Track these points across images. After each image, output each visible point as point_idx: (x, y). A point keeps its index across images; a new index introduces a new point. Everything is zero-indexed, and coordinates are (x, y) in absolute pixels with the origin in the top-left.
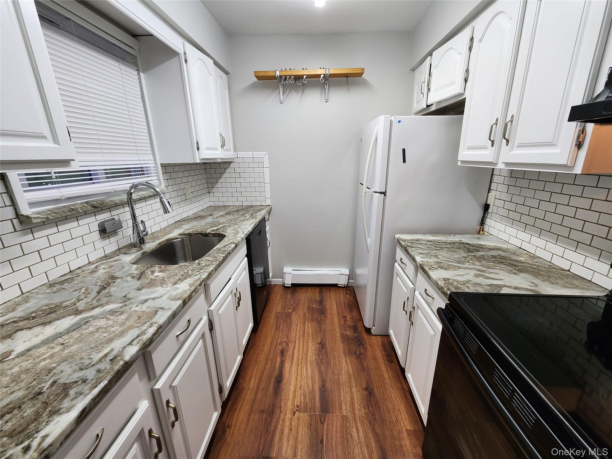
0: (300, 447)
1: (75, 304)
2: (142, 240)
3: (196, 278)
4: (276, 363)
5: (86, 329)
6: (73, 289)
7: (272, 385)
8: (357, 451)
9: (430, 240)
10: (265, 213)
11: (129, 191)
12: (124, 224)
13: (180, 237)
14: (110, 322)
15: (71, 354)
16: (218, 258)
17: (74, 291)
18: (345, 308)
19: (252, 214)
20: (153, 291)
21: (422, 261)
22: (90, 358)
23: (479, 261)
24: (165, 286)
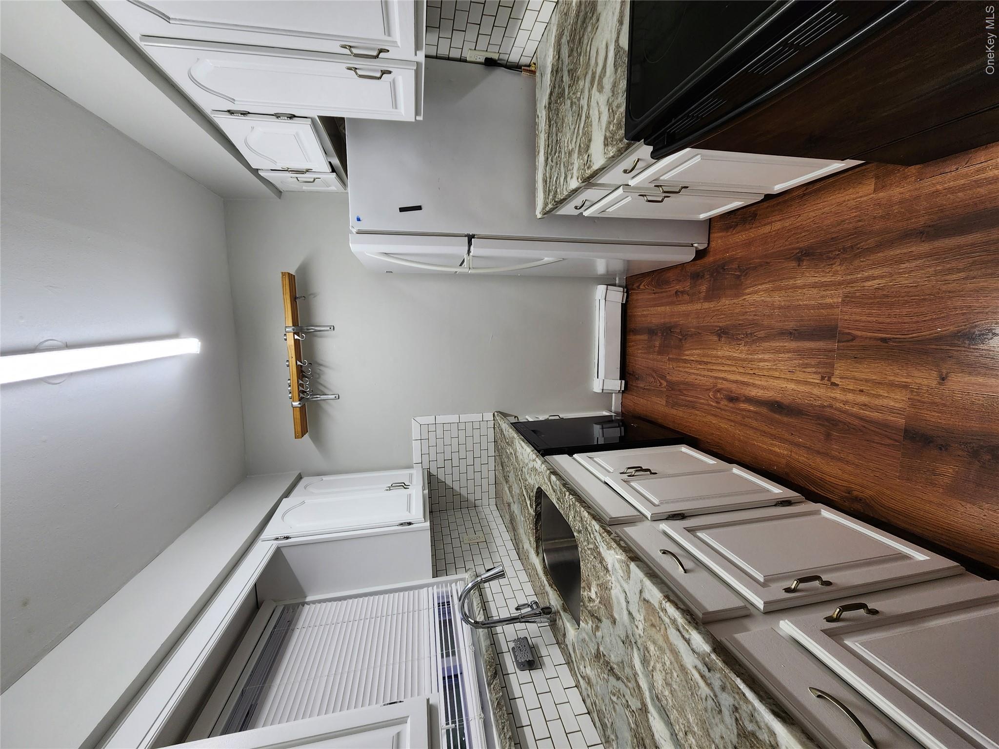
0: (892, 378)
1: (633, 711)
2: (546, 611)
3: (599, 538)
4: (749, 411)
5: (667, 700)
6: (613, 712)
7: (785, 419)
8: (904, 281)
9: (545, 160)
10: (505, 422)
11: (472, 626)
12: (522, 635)
13: (541, 555)
14: (659, 666)
15: (699, 723)
16: (571, 503)
17: (615, 711)
18: (662, 292)
19: (507, 443)
20: (618, 603)
21: (578, 179)
22: (706, 699)
23: (577, 81)
24: (610, 584)
